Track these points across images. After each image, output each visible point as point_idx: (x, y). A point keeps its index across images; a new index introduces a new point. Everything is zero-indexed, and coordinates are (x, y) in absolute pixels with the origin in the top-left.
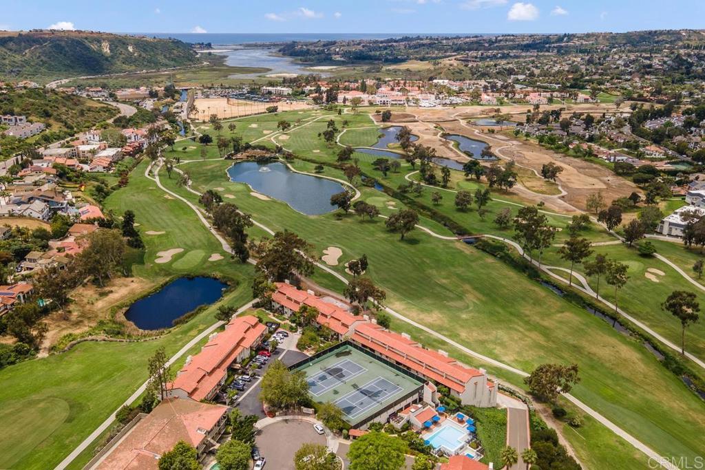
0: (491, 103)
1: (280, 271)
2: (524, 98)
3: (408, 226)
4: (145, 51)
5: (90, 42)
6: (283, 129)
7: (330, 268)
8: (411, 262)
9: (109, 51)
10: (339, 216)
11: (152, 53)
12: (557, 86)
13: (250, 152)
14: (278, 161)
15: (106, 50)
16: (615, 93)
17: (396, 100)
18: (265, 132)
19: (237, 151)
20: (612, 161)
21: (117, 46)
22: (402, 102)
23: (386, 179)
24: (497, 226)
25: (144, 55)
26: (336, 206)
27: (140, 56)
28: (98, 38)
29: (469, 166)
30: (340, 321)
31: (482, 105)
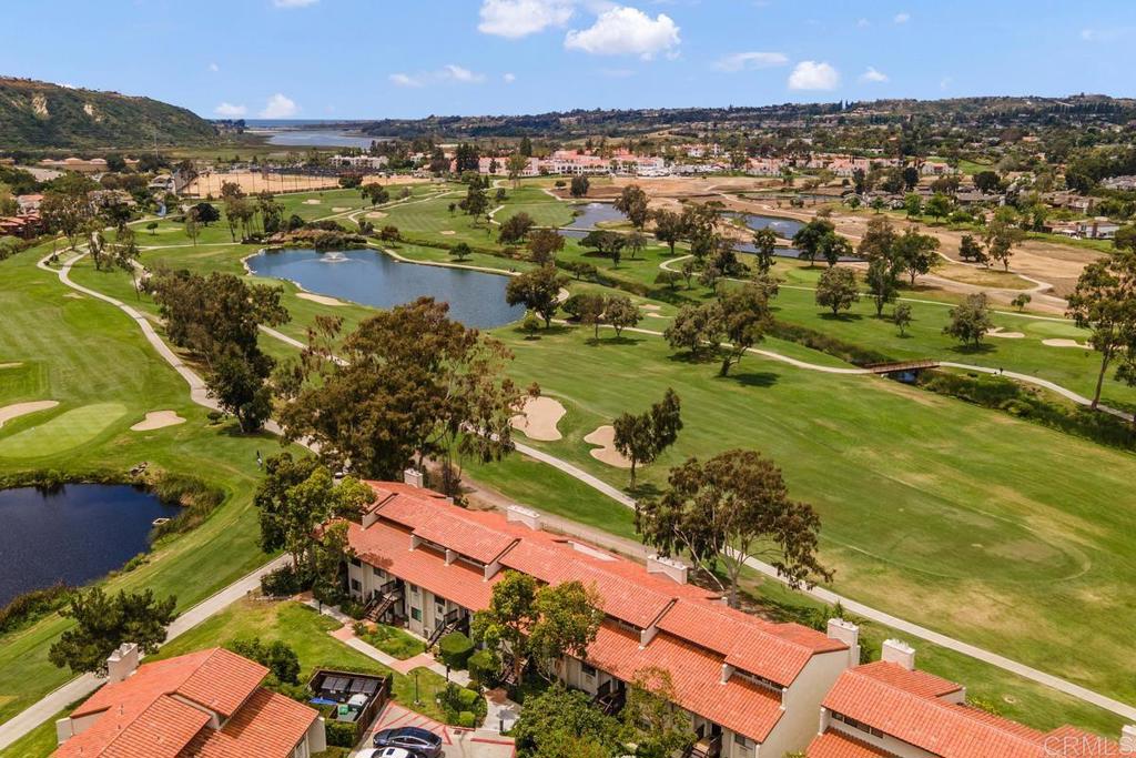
0: (769, 174)
1: (385, 434)
2: (824, 168)
3: (745, 333)
4: (117, 114)
5: (9, 95)
6: (374, 202)
7: (540, 449)
8: (782, 428)
9: (46, 112)
10: (531, 330)
11: (130, 119)
12: (876, 151)
13: (301, 232)
14: (364, 248)
15: (41, 110)
16: (982, 161)
17: (591, 167)
18: (335, 210)
19: (272, 227)
20: (1089, 235)
21: (62, 104)
22: (604, 170)
23: (617, 269)
24: (958, 341)
25: (114, 120)
26: (521, 306)
27: (107, 121)
28: (27, 89)
29: (808, 235)
30: (720, 657)
31: (752, 176)
